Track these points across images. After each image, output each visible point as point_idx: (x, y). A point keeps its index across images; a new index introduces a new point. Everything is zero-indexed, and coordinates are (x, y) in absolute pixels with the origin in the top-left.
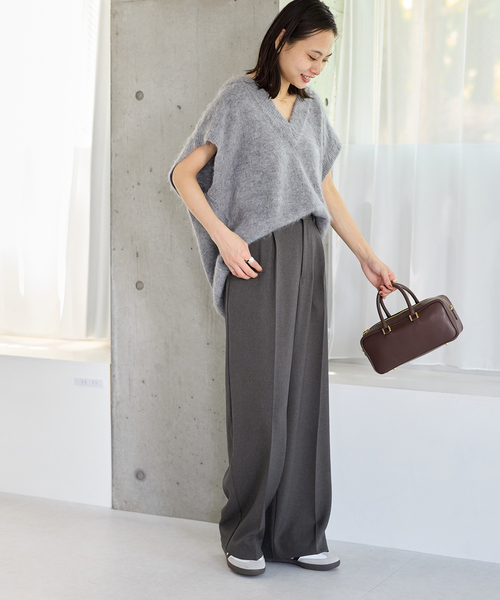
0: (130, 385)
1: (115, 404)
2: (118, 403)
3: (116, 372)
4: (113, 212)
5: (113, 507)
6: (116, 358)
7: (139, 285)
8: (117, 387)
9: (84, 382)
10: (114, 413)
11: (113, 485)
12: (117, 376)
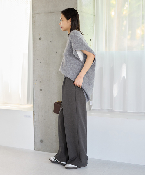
0: (39, 117)
1: (35, 122)
4: (33, 70)
5: (34, 150)
6: (35, 110)
7: (41, 90)
8: (35, 117)
9: (26, 116)
11: (34, 144)
12: (35, 115)
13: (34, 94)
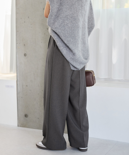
0: (23, 87)
1: (18, 93)
2: (19, 93)
3: (18, 83)
4: (17, 31)
5: (18, 126)
6: (18, 78)
7: (25, 55)
8: (19, 88)
9: (8, 86)
10: (18, 96)
11: (18, 119)
12: (19, 84)
13: (18, 60)
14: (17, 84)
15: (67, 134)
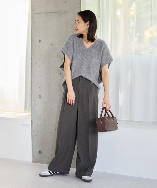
0: (37, 126)
2: (34, 131)
5: (32, 162)
6: (33, 118)
7: (40, 97)
8: (33, 126)
9: (24, 125)
11: (32, 155)
12: (33, 123)
13: (33, 101)
14: (32, 123)
15: (76, 169)
